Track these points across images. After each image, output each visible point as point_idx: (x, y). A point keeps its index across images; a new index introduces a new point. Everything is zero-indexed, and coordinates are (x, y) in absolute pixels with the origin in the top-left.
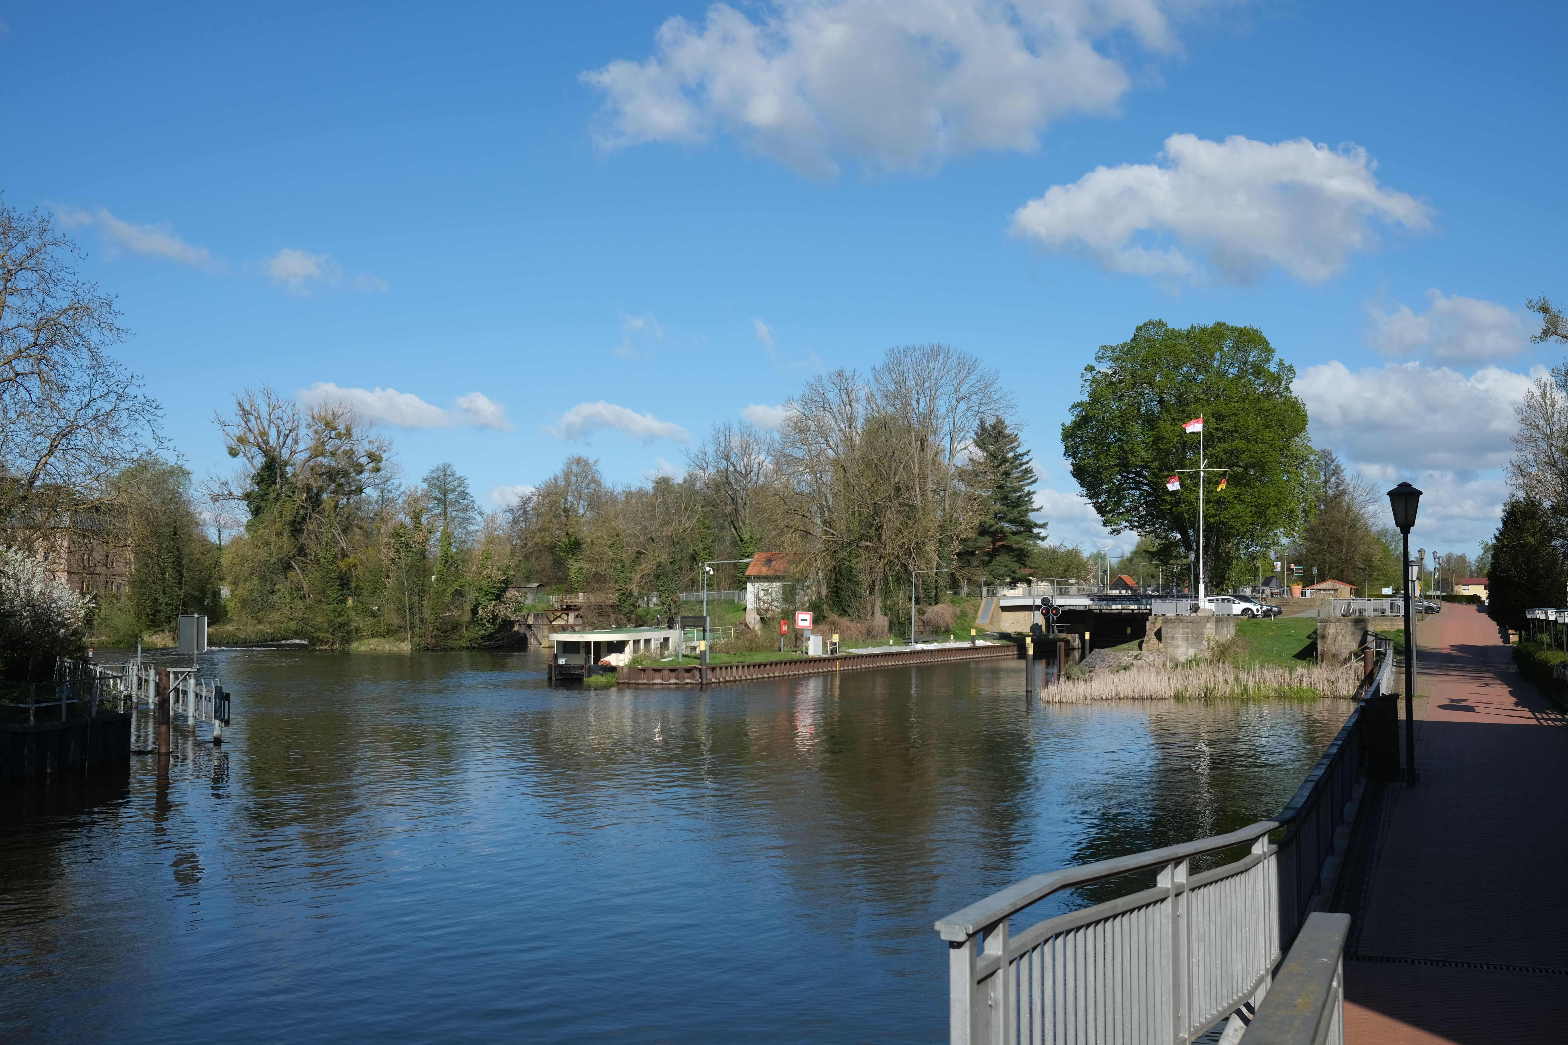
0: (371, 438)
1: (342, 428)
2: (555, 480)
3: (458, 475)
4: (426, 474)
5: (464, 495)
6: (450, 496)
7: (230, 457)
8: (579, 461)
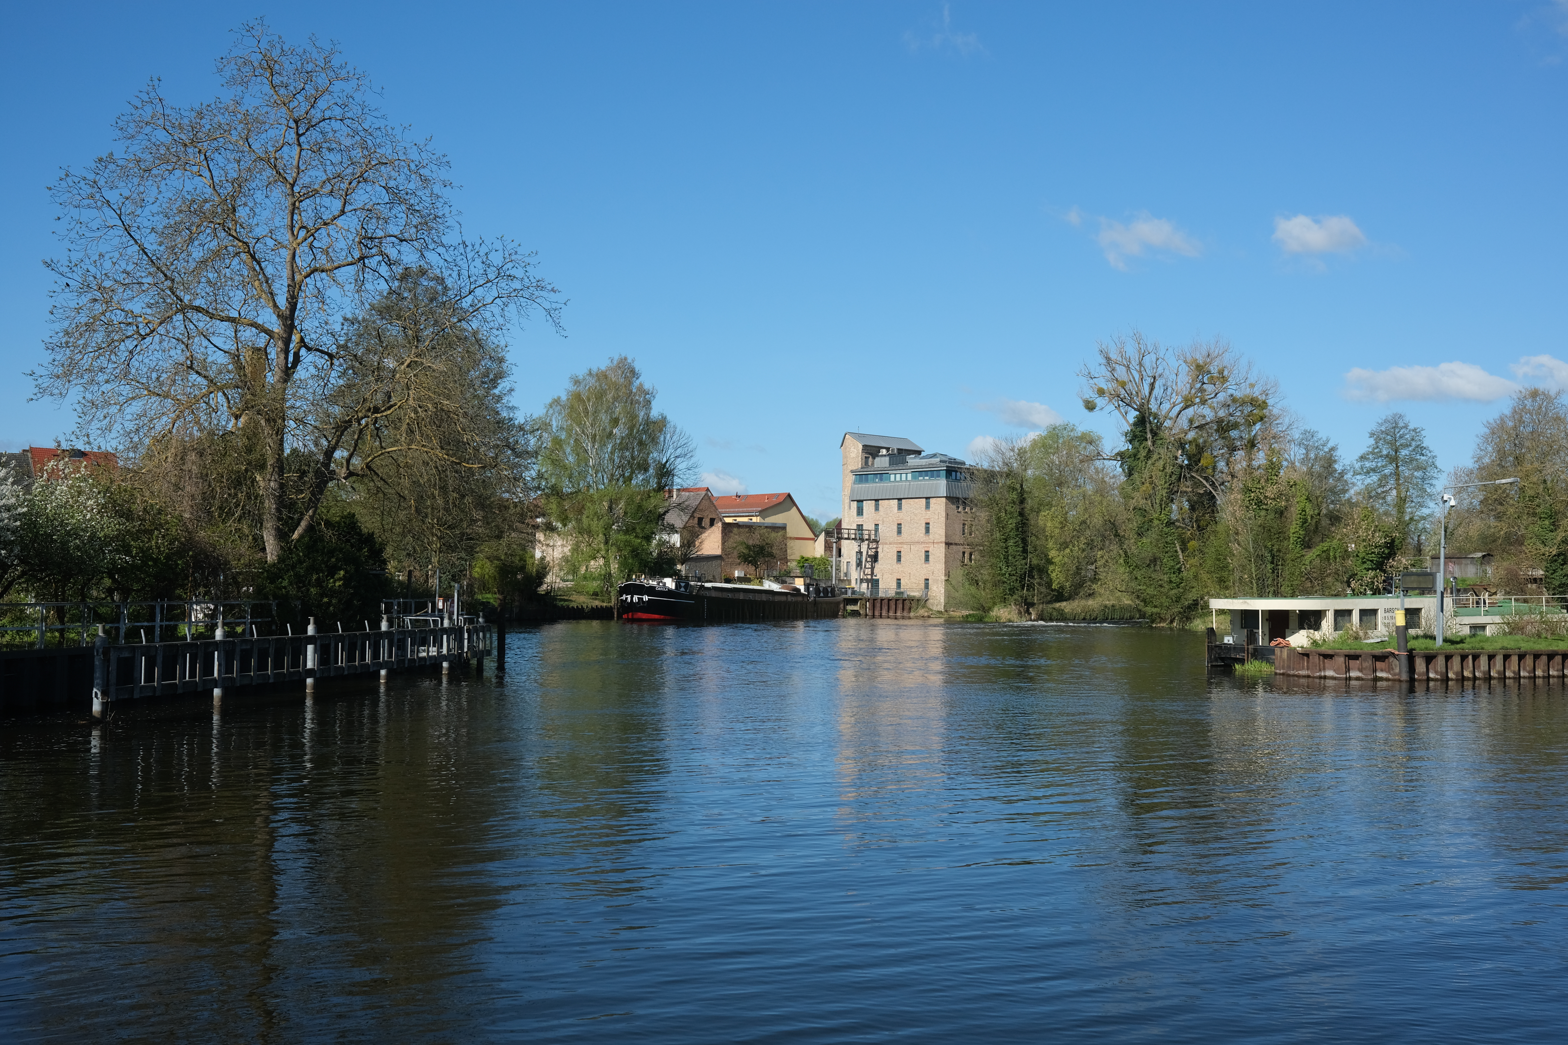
0: (1252, 380)
1: (1214, 369)
2: (1502, 419)
3: (1411, 427)
4: (1373, 426)
5: (1420, 449)
6: (1404, 452)
7: (1086, 411)
8: (1534, 394)
